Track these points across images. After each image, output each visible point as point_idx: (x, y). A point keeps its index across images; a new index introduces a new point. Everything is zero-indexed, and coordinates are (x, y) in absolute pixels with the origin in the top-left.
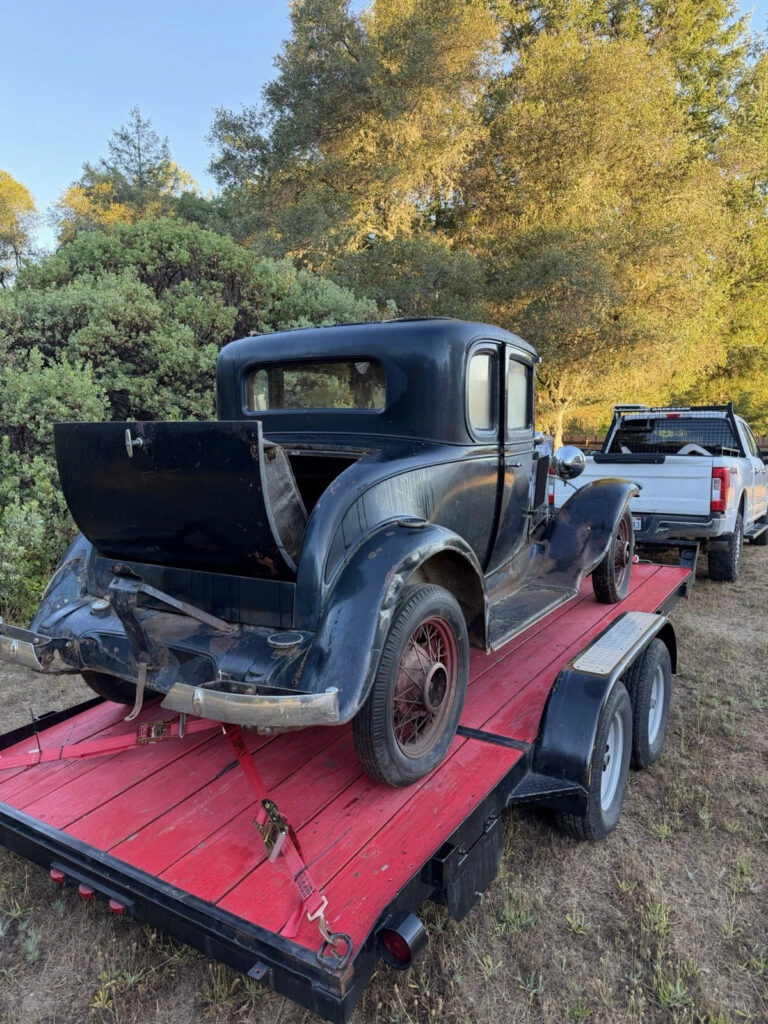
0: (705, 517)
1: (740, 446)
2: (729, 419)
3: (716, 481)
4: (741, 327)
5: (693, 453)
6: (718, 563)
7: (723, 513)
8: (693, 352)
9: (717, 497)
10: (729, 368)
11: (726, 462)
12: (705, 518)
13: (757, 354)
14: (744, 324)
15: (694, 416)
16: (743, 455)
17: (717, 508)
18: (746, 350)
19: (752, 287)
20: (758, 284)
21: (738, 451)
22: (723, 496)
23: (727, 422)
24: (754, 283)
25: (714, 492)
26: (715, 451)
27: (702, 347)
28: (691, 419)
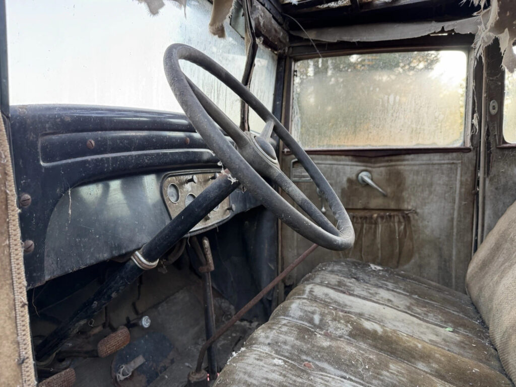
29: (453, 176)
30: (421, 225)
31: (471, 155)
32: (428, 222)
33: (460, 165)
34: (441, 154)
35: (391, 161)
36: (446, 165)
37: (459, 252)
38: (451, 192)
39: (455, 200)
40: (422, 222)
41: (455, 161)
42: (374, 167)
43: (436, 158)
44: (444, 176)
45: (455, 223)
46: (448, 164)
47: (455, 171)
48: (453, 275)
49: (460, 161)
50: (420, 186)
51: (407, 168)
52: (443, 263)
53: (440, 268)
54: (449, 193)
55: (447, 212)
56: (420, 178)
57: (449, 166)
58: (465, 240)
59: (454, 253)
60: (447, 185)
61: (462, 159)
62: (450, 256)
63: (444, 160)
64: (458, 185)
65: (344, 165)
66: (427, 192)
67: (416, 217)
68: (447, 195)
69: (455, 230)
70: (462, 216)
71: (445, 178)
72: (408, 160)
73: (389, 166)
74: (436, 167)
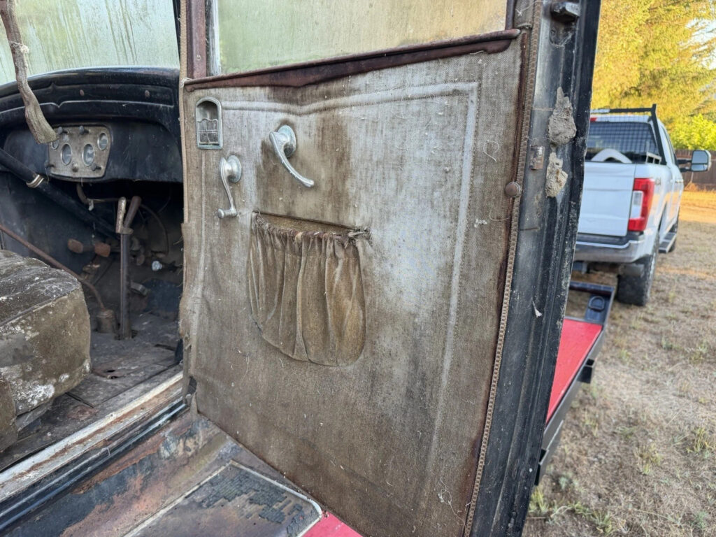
0: (620, 238)
1: (661, 153)
2: (651, 123)
3: (637, 195)
4: (653, 50)
5: (610, 160)
6: (628, 286)
7: (642, 233)
8: (611, 69)
9: (637, 215)
10: (640, 88)
11: (650, 171)
12: (620, 240)
13: (665, 76)
14: (657, 47)
15: (612, 120)
16: (664, 163)
17: (636, 228)
18: (656, 71)
19: (669, 10)
20: (674, 8)
21: (659, 158)
22: (645, 212)
23: (649, 126)
24: (671, 7)
25: (634, 207)
26: (637, 158)
27: (620, 64)
28: (608, 122)
29: (456, 133)
30: (377, 270)
31: (509, 59)
32: (392, 266)
33: (474, 97)
34: (432, 64)
35: (328, 95)
36: (438, 100)
37: (456, 365)
38: (449, 185)
39: (457, 212)
40: (380, 264)
41: (461, 86)
42: (300, 115)
43: (417, 77)
44: (432, 135)
45: (456, 279)
46: (442, 94)
47: (460, 118)
48: (438, 422)
49: (475, 84)
50: (378, 163)
51: (356, 113)
52: (418, 384)
53: (409, 394)
54: (443, 189)
55: (436, 246)
56: (379, 141)
57: (446, 101)
58: (476, 336)
59: (447, 365)
60: (438, 164)
61: (480, 78)
62: (437, 371)
63: (435, 83)
64: (468, 166)
65: (258, 110)
66: (393, 184)
67: (370, 250)
68: (436, 194)
69: (454, 301)
70: (473, 264)
71: (435, 143)
72: (357, 91)
73: (326, 109)
74: (415, 106)
